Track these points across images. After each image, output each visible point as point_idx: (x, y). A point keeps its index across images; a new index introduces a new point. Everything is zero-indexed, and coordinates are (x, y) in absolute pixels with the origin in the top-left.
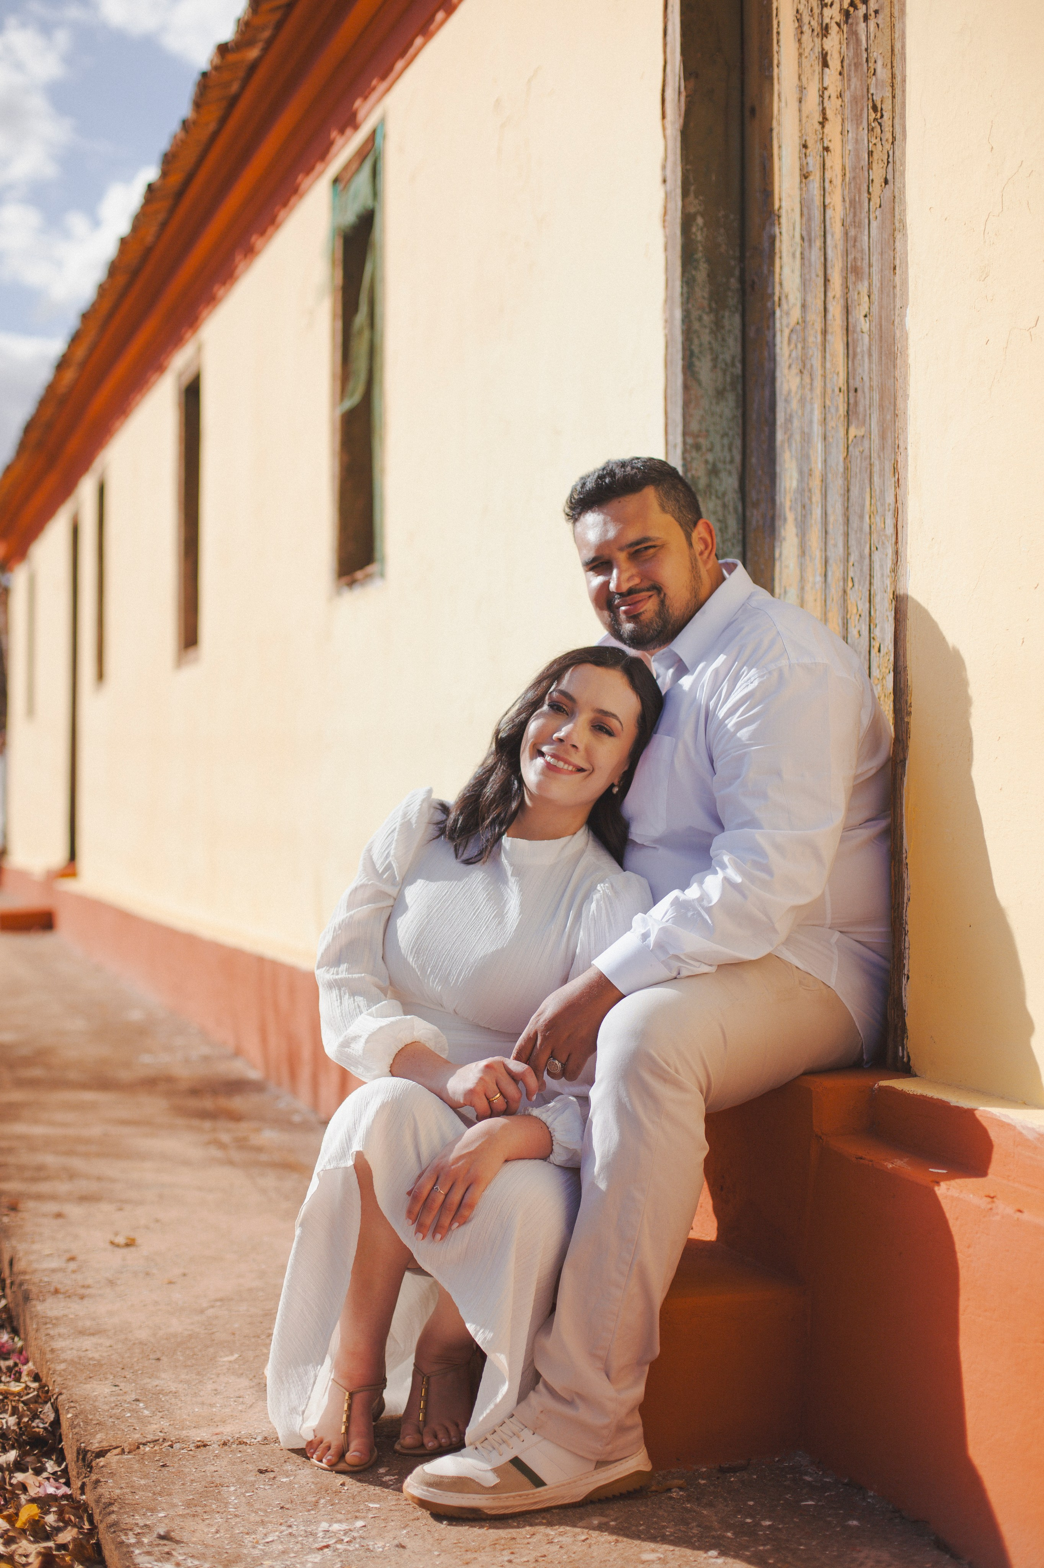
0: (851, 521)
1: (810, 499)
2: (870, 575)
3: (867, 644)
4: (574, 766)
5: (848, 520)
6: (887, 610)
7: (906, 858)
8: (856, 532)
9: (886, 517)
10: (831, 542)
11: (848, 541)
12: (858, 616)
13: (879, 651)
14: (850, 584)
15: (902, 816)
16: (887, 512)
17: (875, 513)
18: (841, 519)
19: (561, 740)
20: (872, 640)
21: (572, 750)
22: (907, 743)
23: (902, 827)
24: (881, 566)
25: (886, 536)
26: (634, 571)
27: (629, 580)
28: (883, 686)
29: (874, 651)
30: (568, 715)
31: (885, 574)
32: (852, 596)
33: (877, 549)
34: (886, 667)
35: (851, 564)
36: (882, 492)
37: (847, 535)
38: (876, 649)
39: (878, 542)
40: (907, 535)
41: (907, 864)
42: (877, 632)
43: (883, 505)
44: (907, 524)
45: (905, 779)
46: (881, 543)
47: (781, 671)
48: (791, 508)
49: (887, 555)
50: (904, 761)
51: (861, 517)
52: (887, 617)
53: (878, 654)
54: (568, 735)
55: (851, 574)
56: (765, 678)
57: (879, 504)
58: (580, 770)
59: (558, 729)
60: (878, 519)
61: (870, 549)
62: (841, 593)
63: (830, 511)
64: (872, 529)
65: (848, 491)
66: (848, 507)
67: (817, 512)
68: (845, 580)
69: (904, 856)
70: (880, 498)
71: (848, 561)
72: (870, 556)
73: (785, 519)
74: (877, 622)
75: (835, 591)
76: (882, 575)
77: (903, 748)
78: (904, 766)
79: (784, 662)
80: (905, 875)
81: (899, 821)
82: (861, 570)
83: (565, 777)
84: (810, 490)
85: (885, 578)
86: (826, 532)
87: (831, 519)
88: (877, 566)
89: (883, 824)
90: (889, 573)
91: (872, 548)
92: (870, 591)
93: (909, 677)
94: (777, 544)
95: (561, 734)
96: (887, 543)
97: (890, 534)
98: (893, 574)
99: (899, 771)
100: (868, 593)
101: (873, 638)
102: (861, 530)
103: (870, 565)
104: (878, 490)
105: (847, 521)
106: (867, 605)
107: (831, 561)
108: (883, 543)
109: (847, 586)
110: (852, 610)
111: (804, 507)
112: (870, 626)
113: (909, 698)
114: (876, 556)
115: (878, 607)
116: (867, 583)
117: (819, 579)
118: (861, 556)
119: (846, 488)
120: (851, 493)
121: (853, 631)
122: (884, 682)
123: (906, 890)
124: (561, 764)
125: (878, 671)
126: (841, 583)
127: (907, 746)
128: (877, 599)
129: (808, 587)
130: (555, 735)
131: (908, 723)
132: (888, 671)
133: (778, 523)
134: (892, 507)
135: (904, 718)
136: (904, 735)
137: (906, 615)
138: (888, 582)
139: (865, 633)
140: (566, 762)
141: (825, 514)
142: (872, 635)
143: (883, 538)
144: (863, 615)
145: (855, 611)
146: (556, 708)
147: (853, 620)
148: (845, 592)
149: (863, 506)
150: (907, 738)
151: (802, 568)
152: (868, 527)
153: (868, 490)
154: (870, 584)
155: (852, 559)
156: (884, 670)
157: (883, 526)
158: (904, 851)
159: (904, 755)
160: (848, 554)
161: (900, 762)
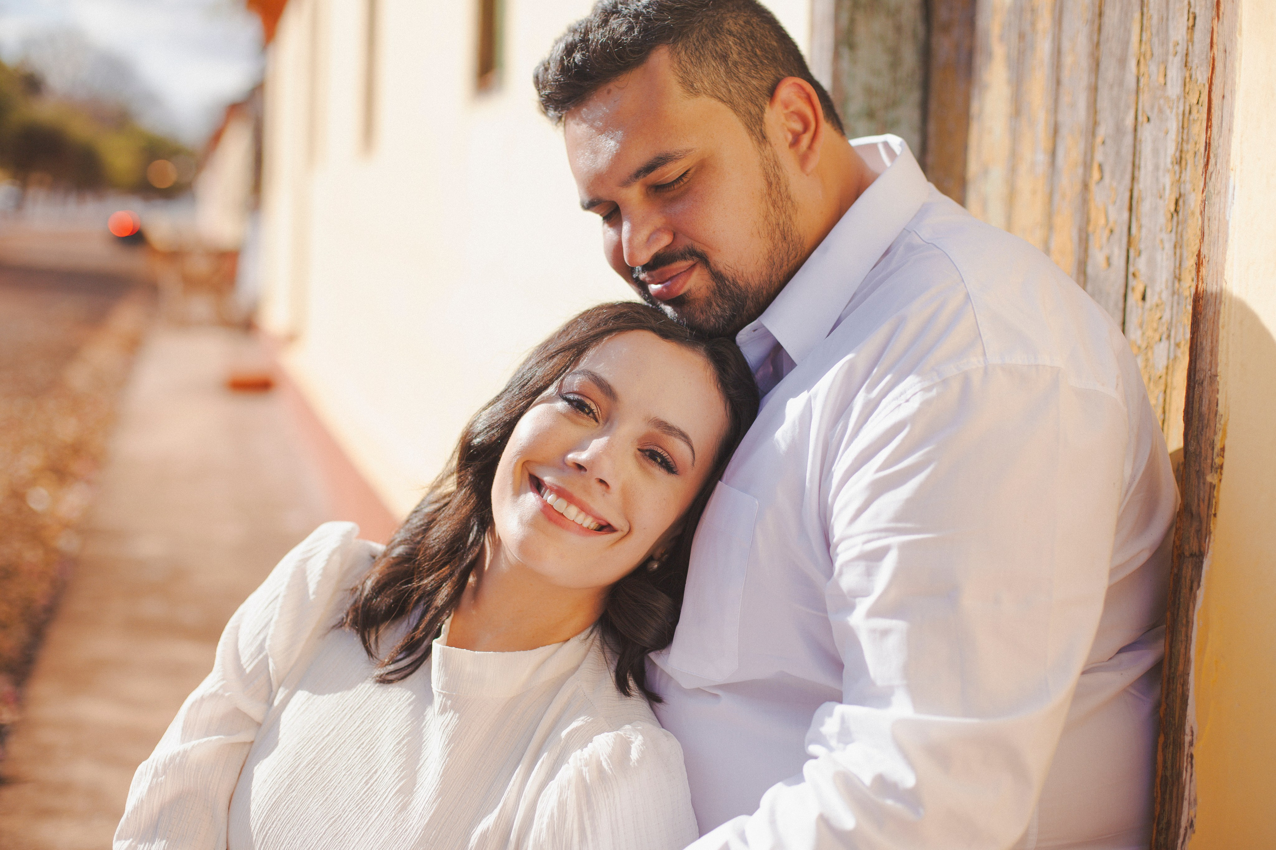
0: (1103, 67)
1: (1033, 24)
2: (1134, 165)
3: (1121, 281)
4: (596, 518)
5: (1098, 65)
6: (1161, 230)
7: (1191, 744)
8: (1111, 87)
9: (1169, 66)
10: (1065, 99)
11: (1095, 101)
12: (1107, 232)
13: (1144, 298)
14: (1096, 175)
15: (1187, 661)
16: (1171, 58)
17: (1148, 56)
18: (1084, 63)
19: (580, 467)
20: (1130, 277)
21: (598, 488)
22: (1208, 524)
23: (1185, 684)
24: (1156, 152)
25: (1167, 99)
26: (657, 220)
27: (649, 240)
28: (1147, 360)
29: (1134, 298)
30: (597, 421)
31: (1162, 166)
32: (1099, 196)
33: (1149, 120)
34: (1156, 330)
35: (1099, 140)
36: (1164, 20)
37: (1094, 90)
38: (1138, 295)
39: (1152, 107)
40: (1232, 115)
41: (1192, 756)
42: (1141, 265)
43: (1165, 42)
44: (1233, 92)
45: (1201, 594)
46: (1156, 110)
47: (966, 380)
48: (1001, 38)
49: (1167, 133)
50: (1199, 557)
51: (1122, 62)
52: (1162, 241)
53: (1140, 303)
54: (595, 460)
55: (1099, 157)
56: (934, 392)
57: (1155, 40)
58: (604, 528)
59: (580, 446)
60: (1153, 68)
61: (1136, 118)
62: (1078, 187)
63: (1066, 45)
64: (1141, 84)
65: (1101, 15)
66: (1098, 44)
67: (1044, 47)
68: (1087, 166)
69: (1187, 739)
70: (1158, 32)
71: (1094, 134)
72: (1135, 130)
73: (990, 55)
74: (1142, 246)
75: (1068, 181)
76: (1157, 168)
77: (1199, 531)
78: (1199, 566)
79: (974, 362)
80: (1186, 776)
81: (1181, 667)
82: (1118, 153)
83: (574, 539)
84: (1033, 11)
85: (1161, 173)
86: (1058, 82)
87: (1068, 60)
88: (1146, 149)
89: (1145, 660)
90: (1169, 166)
91: (1140, 118)
92: (1131, 191)
93: (1221, 397)
94: (976, 92)
95: (582, 457)
96: (1168, 111)
97: (1175, 97)
98: (1177, 168)
99: (1188, 571)
100: (1127, 195)
101: (1134, 275)
102: (1121, 83)
103: (1135, 147)
104: (1155, 18)
105: (1096, 65)
106: (1126, 215)
107: (1064, 132)
108: (1161, 111)
109: (1091, 176)
110: (1098, 220)
111: (1022, 36)
112: (1128, 251)
113: (1218, 438)
114: (1147, 133)
115: (1145, 221)
116: (1128, 177)
117: (1042, 158)
118: (1119, 130)
119: (1097, 11)
120: (1106, 20)
121: (1098, 257)
122: (1150, 354)
123: (1186, 803)
124: (572, 512)
125: (1139, 333)
126: (1080, 171)
127: (1209, 533)
128: (1145, 207)
129: (1023, 168)
130: (571, 456)
131: (1212, 487)
132: (1157, 338)
133: (979, 60)
134: (1181, 49)
135: (1204, 475)
136: (1203, 507)
137: (1222, 274)
138: (1167, 180)
139: (1119, 261)
140: (583, 508)
141: (1057, 53)
142: (1131, 270)
143: (1162, 102)
144: (1117, 231)
145: (1102, 221)
146: (579, 406)
147: (1098, 238)
148: (1086, 186)
149: (1126, 43)
150: (1208, 516)
151: (1015, 136)
152: (1134, 81)
153: (1137, 15)
154: (1133, 179)
155: (1103, 131)
156: (1150, 333)
157: (1162, 80)
158: (1188, 730)
159: (1200, 546)
160: (1096, 124)
161: (1192, 555)
